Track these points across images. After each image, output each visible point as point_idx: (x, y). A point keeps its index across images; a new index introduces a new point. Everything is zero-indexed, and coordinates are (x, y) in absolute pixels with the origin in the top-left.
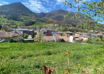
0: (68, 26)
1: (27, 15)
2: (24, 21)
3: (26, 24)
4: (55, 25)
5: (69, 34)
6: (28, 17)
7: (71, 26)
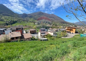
0: (46, 24)
1: (9, 16)
2: (5, 20)
3: (6, 23)
6: (9, 17)
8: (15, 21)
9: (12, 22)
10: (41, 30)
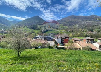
0: (83, 31)
4: (68, 31)
7: (86, 31)
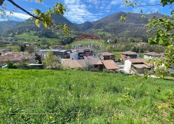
0: (134, 42)
3: (62, 42)
4: (108, 41)
5: (130, 55)
7: (139, 42)
8: (73, 37)
9: (69, 40)
10: (127, 55)
